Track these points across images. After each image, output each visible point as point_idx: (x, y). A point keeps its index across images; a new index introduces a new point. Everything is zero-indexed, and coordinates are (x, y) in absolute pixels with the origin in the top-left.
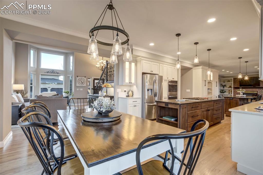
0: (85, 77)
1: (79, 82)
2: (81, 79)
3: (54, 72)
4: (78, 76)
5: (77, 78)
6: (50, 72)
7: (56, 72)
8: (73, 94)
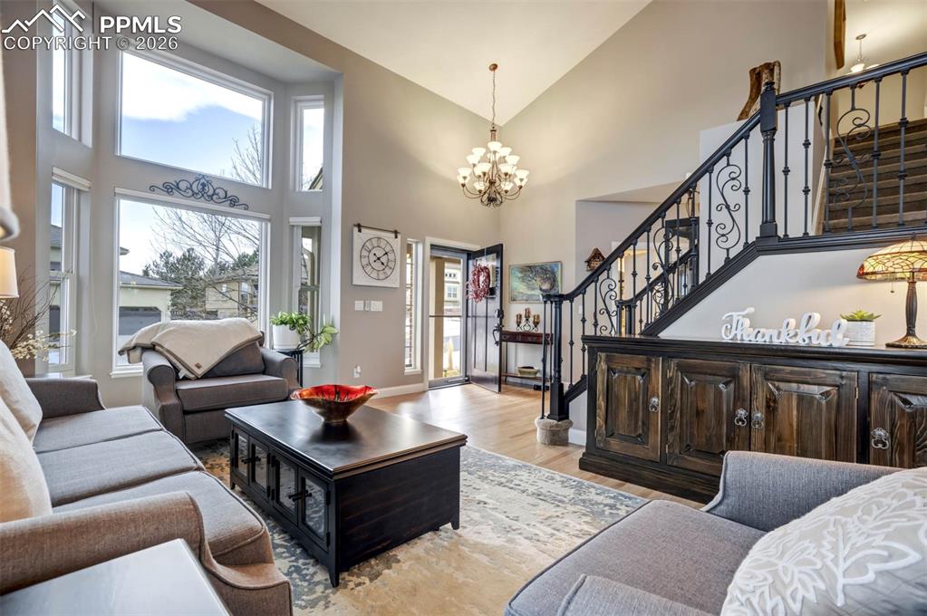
0: (396, 233)
1: (365, 261)
2: (375, 242)
3: (211, 192)
4: (359, 226)
5: (359, 238)
6: (183, 185)
7: (222, 194)
8: (333, 335)
